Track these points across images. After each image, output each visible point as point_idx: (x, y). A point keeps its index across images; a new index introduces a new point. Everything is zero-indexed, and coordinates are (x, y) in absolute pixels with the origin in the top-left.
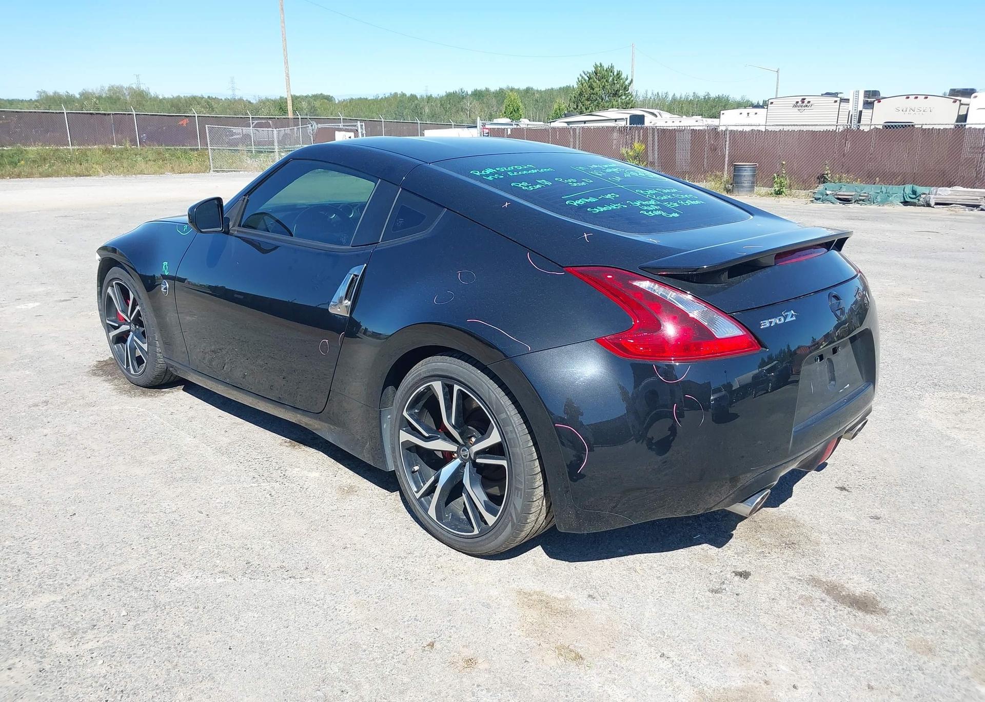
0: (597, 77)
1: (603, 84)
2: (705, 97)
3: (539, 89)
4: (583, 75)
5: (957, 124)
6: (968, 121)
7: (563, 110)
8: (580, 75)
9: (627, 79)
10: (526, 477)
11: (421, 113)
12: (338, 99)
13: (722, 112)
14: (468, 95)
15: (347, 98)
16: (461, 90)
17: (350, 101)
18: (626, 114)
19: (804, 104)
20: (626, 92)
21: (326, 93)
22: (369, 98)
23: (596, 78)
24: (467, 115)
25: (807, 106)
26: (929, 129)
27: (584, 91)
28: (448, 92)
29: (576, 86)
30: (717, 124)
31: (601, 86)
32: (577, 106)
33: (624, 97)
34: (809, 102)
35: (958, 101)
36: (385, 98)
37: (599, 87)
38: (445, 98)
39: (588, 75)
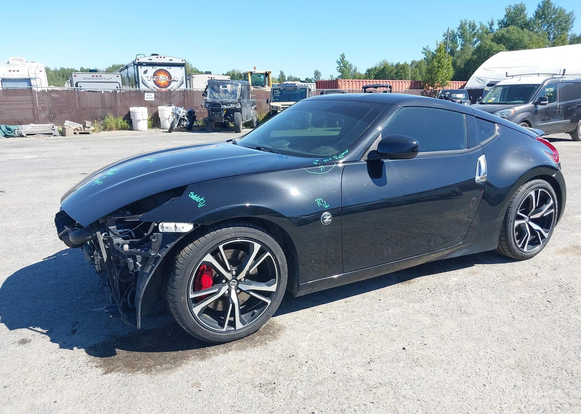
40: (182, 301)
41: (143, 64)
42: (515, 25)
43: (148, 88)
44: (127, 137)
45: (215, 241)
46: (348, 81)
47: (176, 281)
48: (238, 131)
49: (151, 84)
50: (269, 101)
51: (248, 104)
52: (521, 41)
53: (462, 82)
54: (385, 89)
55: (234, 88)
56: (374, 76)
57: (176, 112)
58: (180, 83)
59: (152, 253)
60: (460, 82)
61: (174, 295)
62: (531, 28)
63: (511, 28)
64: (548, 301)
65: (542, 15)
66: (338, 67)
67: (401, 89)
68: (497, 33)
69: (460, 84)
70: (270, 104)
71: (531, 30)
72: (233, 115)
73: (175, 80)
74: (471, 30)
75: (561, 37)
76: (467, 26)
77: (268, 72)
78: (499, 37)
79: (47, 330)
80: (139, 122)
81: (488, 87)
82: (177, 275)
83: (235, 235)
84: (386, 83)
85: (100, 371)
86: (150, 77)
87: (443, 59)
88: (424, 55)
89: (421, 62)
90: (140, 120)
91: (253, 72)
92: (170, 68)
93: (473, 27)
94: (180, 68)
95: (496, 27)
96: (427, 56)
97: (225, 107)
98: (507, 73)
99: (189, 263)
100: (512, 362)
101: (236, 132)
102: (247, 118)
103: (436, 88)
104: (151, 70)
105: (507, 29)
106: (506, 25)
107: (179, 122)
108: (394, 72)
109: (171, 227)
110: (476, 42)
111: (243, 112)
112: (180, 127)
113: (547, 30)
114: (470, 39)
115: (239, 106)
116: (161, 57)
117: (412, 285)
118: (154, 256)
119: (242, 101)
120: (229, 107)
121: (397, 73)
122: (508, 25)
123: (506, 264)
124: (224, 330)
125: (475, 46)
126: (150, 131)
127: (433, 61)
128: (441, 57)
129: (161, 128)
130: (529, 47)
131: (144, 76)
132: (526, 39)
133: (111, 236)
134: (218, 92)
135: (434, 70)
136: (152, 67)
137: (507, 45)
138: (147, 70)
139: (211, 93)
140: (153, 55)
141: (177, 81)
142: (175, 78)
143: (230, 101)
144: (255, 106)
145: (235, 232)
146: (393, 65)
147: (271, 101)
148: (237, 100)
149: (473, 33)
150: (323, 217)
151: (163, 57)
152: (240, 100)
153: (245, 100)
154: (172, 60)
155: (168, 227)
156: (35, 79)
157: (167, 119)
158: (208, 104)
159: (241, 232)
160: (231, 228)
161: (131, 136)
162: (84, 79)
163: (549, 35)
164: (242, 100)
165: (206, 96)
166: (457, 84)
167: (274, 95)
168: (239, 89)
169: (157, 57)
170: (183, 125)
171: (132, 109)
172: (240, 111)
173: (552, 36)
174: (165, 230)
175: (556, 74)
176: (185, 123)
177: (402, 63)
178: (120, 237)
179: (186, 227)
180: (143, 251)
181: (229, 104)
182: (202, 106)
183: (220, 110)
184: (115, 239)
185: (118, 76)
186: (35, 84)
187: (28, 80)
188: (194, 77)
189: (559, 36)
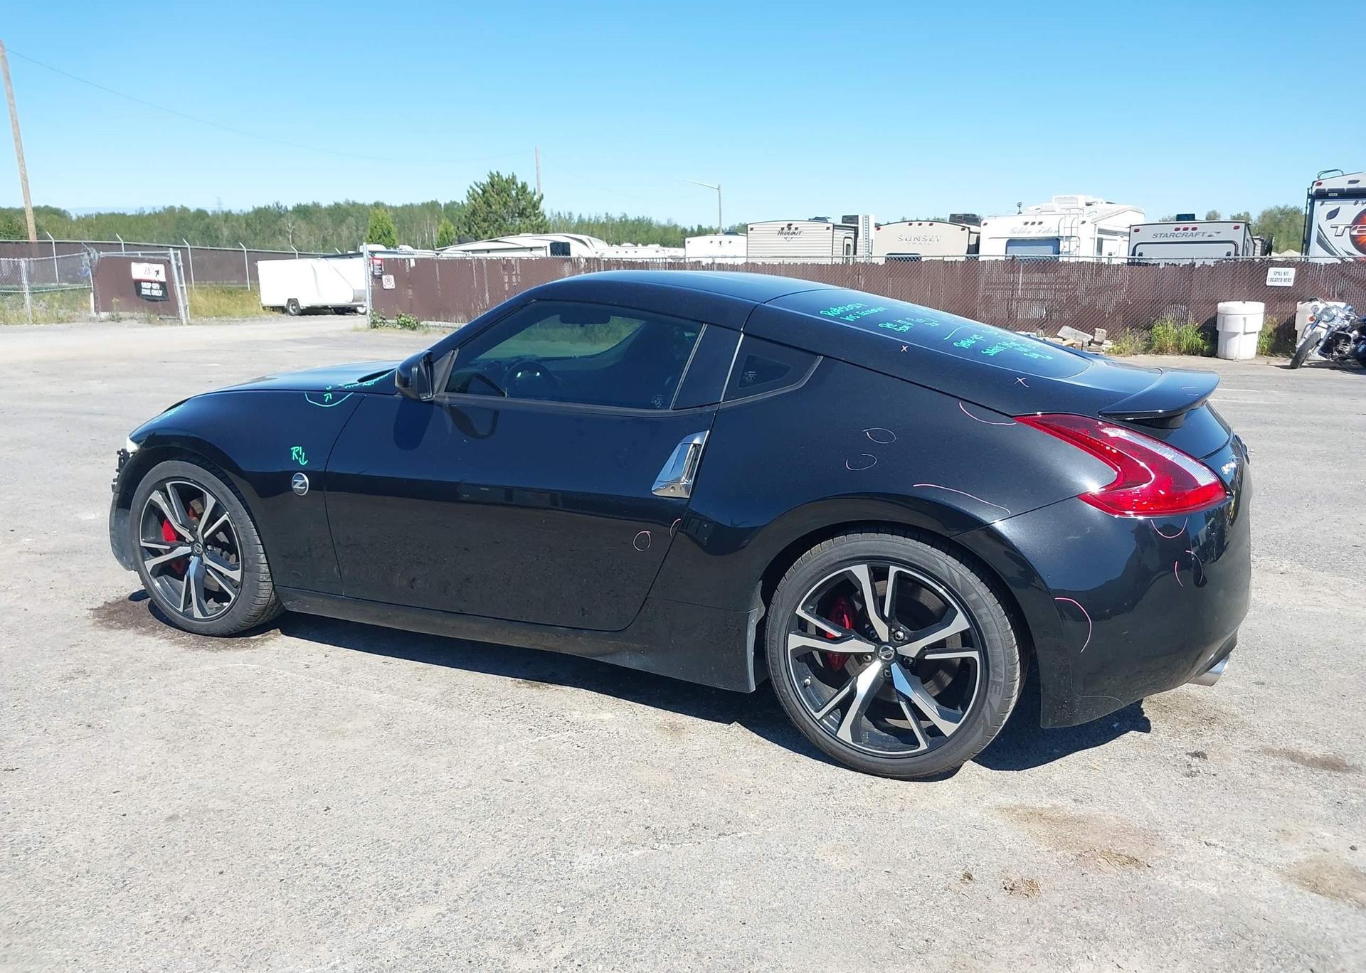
0: (495, 190)
1: (504, 199)
2: (621, 219)
3: (393, 205)
4: (475, 187)
5: (968, 255)
6: (982, 251)
7: (451, 234)
8: (471, 187)
9: (534, 194)
10: (1008, 668)
11: (217, 237)
12: (77, 215)
13: (687, 240)
14: (287, 211)
15: (93, 212)
16: (277, 204)
17: (96, 216)
18: (544, 241)
19: (791, 231)
20: (536, 212)
21: (54, 205)
22: (129, 214)
23: (493, 191)
24: (289, 239)
25: (794, 233)
26: (952, 262)
27: (478, 208)
28: (256, 207)
29: (466, 202)
30: (681, 255)
31: (501, 203)
32: (470, 229)
33: (533, 218)
34: (796, 229)
35: (967, 229)
36: (156, 213)
37: (499, 204)
38: (253, 216)
39: (482, 187)
41: (1331, 195)
49: (1343, 246)
57: (1321, 318)
80: (1232, 339)
86: (1341, 228)
90: (1235, 334)
104: (1350, 211)
107: (1328, 343)
112: (1332, 356)
124: (181, 610)
126: (1260, 362)
156: (1069, 238)
162: (1155, 236)
171: (1224, 306)
185: (1236, 228)
186: (1067, 250)
187: (1055, 241)
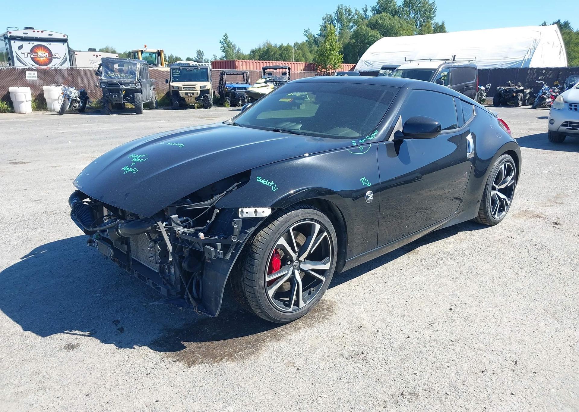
40: (260, 285)
41: (17, 38)
42: (387, 12)
43: (26, 65)
44: (11, 120)
45: (288, 223)
46: (245, 62)
47: (255, 265)
48: (140, 113)
49: (29, 62)
50: (169, 81)
51: (147, 85)
52: (393, 27)
53: (351, 64)
54: (284, 71)
55: (130, 67)
56: (259, 57)
57: (66, 93)
58: (63, 61)
59: (234, 239)
60: (349, 64)
61: (253, 279)
62: (401, 16)
63: (384, 14)
64: (534, 258)
65: (410, 3)
66: (222, 47)
67: (296, 71)
68: (371, 19)
69: (349, 66)
70: (170, 84)
71: (401, 18)
72: (133, 96)
73: (57, 58)
74: (347, 14)
75: (426, 25)
76: (344, 11)
77: (160, 51)
78: (373, 24)
79: (89, 332)
80: (21, 104)
81: (382, 70)
82: (257, 260)
83: (302, 217)
84: (285, 65)
85: (181, 365)
86: (26, 54)
87: (334, 42)
88: (306, 37)
89: (303, 44)
90: (22, 102)
91: (144, 51)
92: (50, 44)
93: (349, 12)
94: (60, 44)
95: (369, 13)
96: (309, 39)
97: (124, 87)
98: (405, 58)
99: (267, 247)
100: (540, 310)
101: (137, 114)
102: (147, 99)
103: (329, 70)
104: (28, 46)
105: (380, 16)
106: (379, 12)
107: (71, 104)
108: (278, 53)
109: (251, 213)
110: (352, 27)
111: (143, 93)
112: (73, 109)
113: (414, 18)
114: (347, 23)
115: (139, 87)
116: (38, 32)
117: (419, 254)
118: (235, 242)
119: (142, 82)
120: (128, 87)
121: (281, 55)
122: (381, 12)
123: (482, 229)
124: (291, 309)
125: (352, 30)
126: (35, 114)
127: (325, 44)
128: (332, 40)
129: (48, 111)
130: (400, 33)
131: (19, 52)
132: (397, 26)
133: (172, 226)
134: (112, 71)
135: (327, 53)
136: (28, 42)
137: (381, 31)
138: (23, 45)
139: (106, 72)
140: (27, 28)
141: (59, 58)
142: (56, 54)
143: (128, 81)
144: (154, 86)
145: (302, 214)
146: (276, 46)
147: (170, 81)
148: (137, 80)
149: (349, 18)
150: (367, 196)
151: (40, 31)
152: (140, 80)
153: (144, 80)
154: (52, 35)
155: (248, 212)
157: (56, 100)
158: (104, 84)
159: (306, 213)
160: (299, 210)
161: (16, 120)
163: (417, 23)
164: (141, 80)
165: (101, 76)
166: (347, 66)
167: (174, 75)
168: (137, 69)
169: (34, 31)
170: (75, 107)
171: (11, 89)
172: (140, 91)
173: (419, 24)
174: (245, 216)
175: (449, 60)
176: (78, 105)
177: (285, 45)
178: (181, 226)
179: (266, 212)
180: (222, 238)
181: (128, 84)
182: (96, 86)
183: (119, 91)
184: (177, 228)
188: (77, 54)
189: (424, 24)
